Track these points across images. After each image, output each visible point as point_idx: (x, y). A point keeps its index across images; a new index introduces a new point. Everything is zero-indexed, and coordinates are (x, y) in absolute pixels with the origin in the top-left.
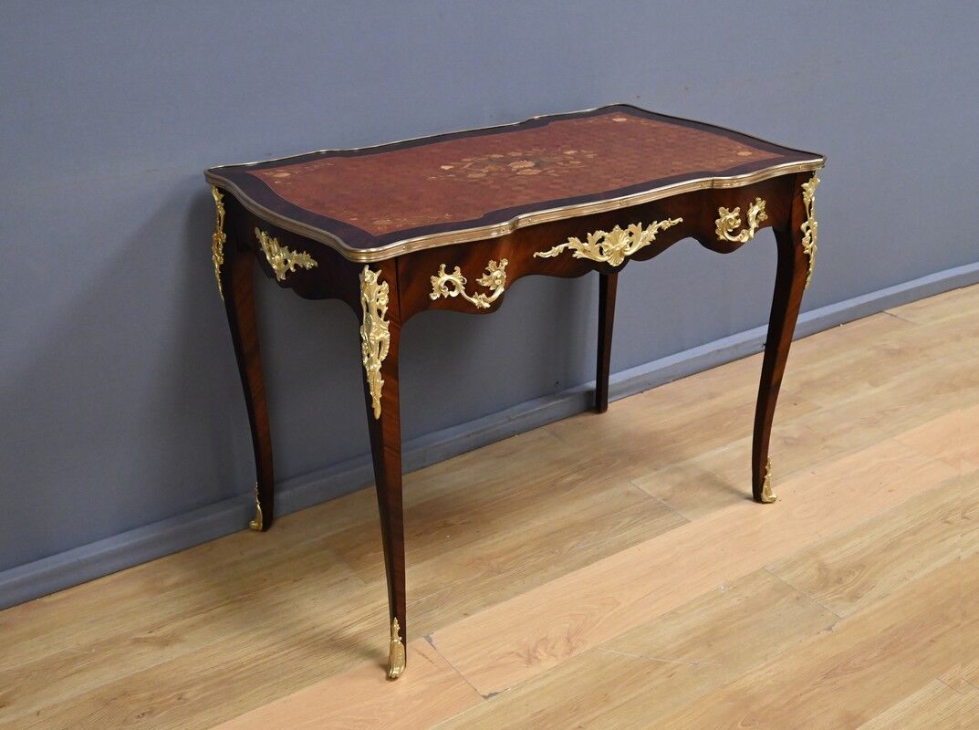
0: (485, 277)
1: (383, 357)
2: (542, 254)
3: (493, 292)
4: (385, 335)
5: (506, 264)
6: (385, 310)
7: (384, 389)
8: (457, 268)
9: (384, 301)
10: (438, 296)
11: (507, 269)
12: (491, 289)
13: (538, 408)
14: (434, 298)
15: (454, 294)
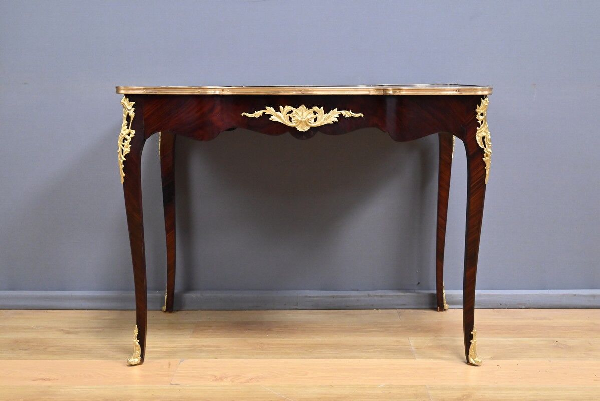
13: (392, 295)
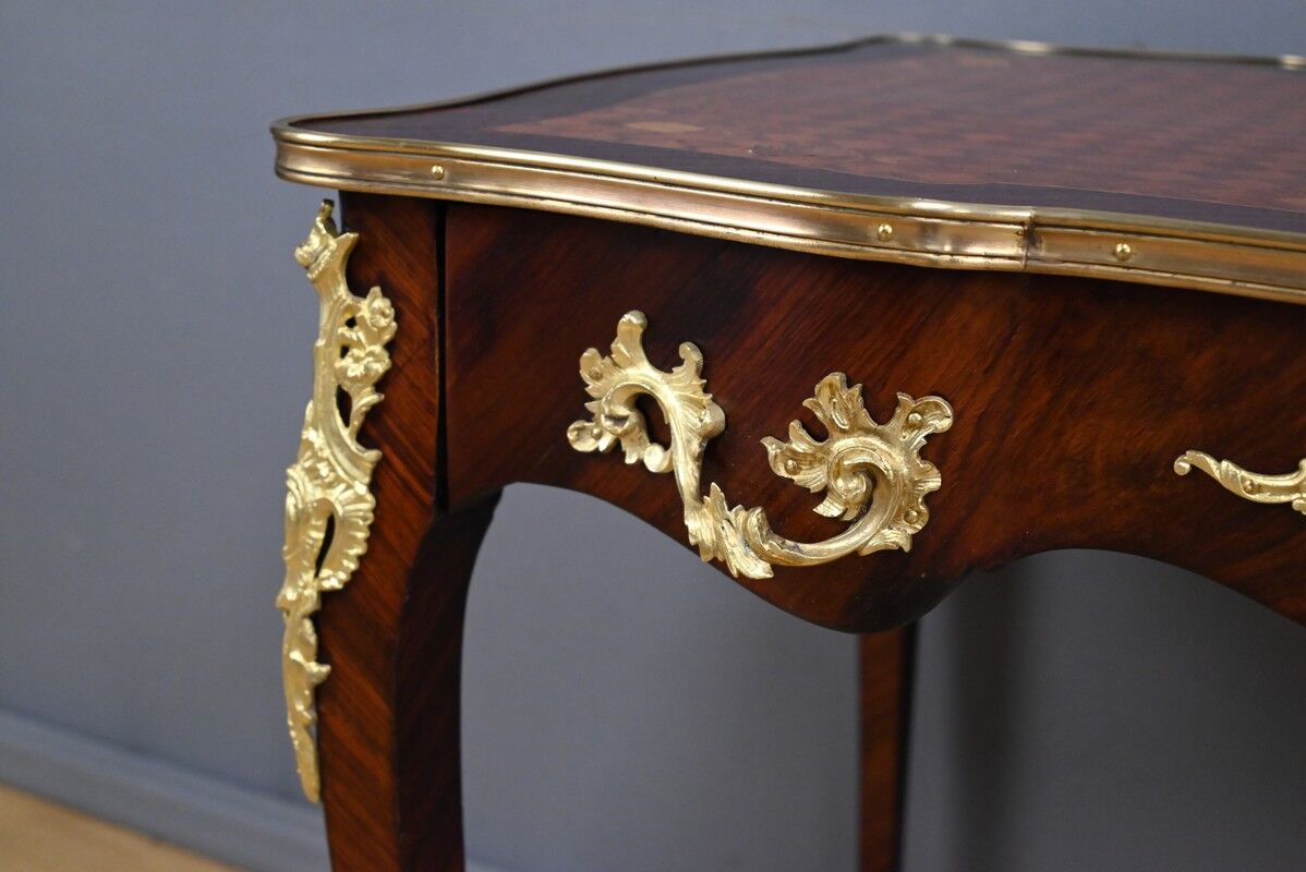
0: (801, 443)
1: (333, 579)
2: (1222, 470)
3: (838, 526)
4: (353, 498)
5: (944, 424)
6: (365, 399)
7: (321, 693)
8: (690, 354)
9: (367, 361)
10: (604, 444)
11: (935, 449)
12: (828, 509)
14: (585, 446)
15: (655, 459)
